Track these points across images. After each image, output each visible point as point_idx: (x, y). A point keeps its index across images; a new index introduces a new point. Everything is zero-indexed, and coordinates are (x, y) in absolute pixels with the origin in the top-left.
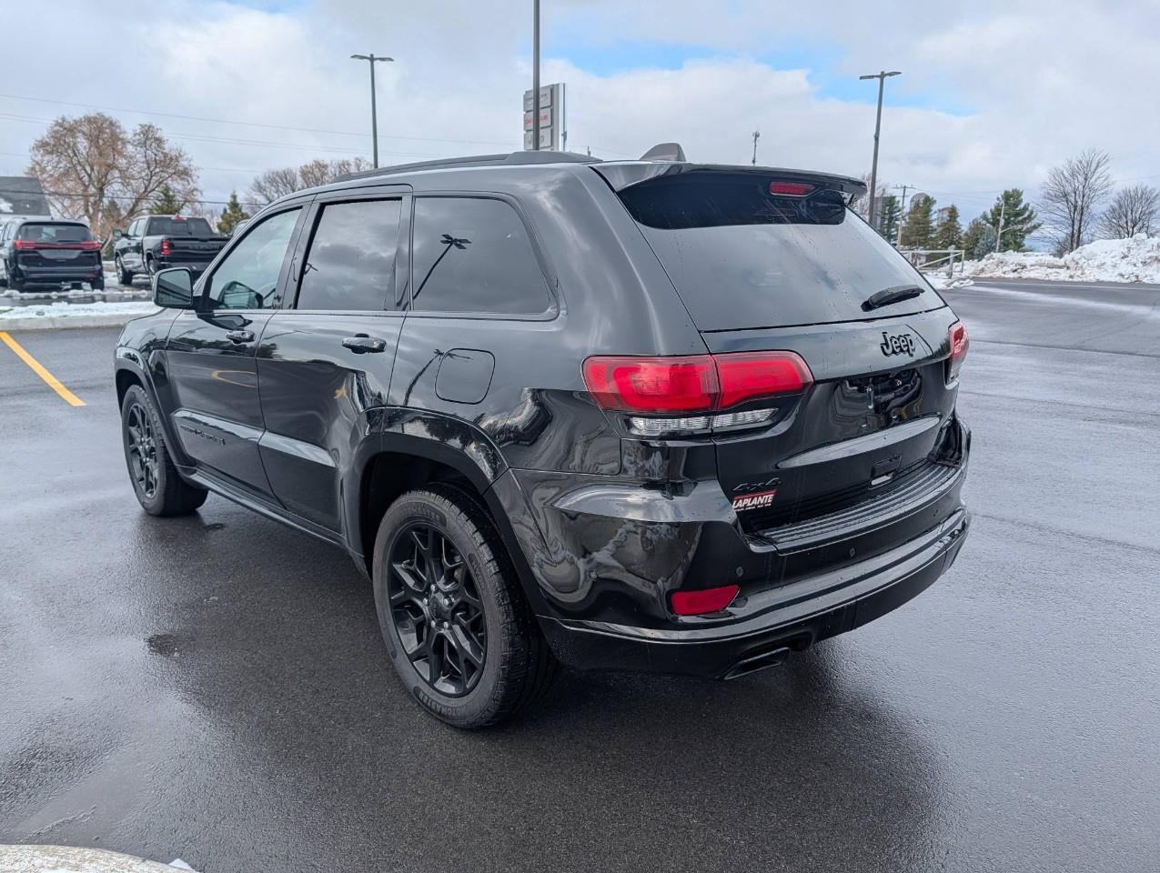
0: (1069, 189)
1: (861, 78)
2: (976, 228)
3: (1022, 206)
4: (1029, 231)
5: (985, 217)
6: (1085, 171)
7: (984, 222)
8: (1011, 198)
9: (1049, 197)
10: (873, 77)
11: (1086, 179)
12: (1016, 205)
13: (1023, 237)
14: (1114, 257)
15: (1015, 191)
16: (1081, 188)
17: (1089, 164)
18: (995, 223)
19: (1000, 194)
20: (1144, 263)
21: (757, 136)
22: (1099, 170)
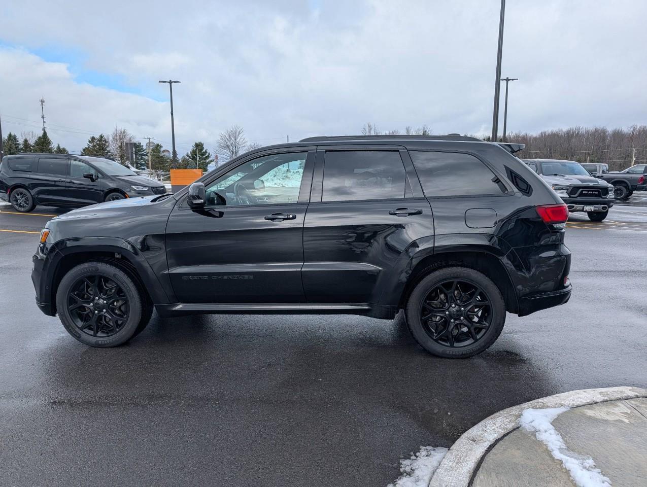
0: (229, 144)
1: (160, 82)
2: (184, 160)
3: (204, 150)
4: (209, 163)
5: (188, 155)
6: (234, 134)
7: (188, 158)
8: (199, 146)
9: (221, 147)
10: (166, 82)
11: (235, 139)
12: (202, 150)
13: (207, 166)
14: (271, 176)
15: (200, 143)
16: (234, 143)
17: (236, 133)
18: (194, 158)
19: (193, 144)
20: (283, 179)
21: (42, 102)
22: (241, 135)
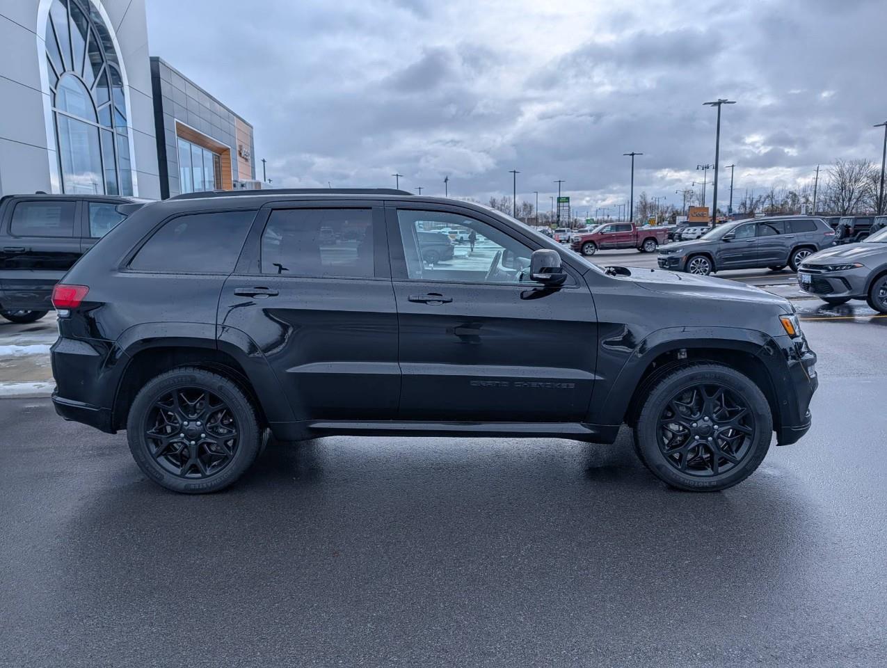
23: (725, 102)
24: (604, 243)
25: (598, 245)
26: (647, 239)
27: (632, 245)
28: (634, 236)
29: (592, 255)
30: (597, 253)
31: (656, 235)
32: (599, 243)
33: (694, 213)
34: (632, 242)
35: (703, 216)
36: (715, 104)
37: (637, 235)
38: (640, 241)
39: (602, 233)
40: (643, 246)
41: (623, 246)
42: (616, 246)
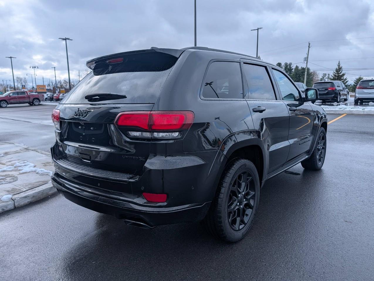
23: (68, 39)
24: (12, 101)
25: (8, 102)
26: (34, 99)
27: (27, 102)
28: (28, 97)
29: (6, 107)
30: (8, 106)
31: (39, 97)
32: (9, 101)
33: (39, 88)
34: (27, 100)
35: (43, 89)
36: (64, 39)
37: (29, 97)
38: (31, 100)
39: (10, 96)
40: (33, 103)
41: (22, 102)
42: (18, 102)
